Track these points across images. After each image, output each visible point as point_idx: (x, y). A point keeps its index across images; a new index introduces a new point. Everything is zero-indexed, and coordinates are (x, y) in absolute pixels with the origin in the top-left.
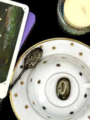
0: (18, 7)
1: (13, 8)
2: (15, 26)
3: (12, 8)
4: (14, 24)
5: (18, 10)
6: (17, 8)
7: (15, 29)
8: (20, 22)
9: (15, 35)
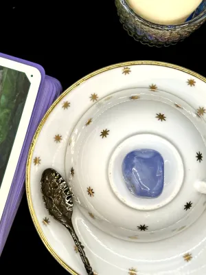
0: (16, 71)
1: (6, 73)
2: (8, 114)
3: (3, 73)
4: (7, 111)
5: (15, 78)
6: (13, 73)
7: (7, 122)
8: (20, 106)
9: (8, 136)
